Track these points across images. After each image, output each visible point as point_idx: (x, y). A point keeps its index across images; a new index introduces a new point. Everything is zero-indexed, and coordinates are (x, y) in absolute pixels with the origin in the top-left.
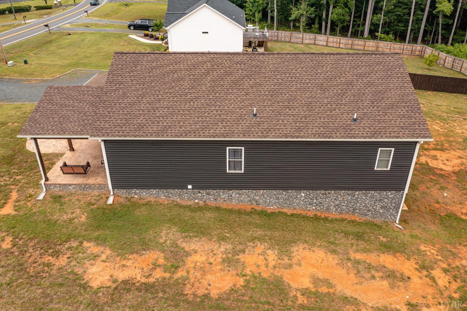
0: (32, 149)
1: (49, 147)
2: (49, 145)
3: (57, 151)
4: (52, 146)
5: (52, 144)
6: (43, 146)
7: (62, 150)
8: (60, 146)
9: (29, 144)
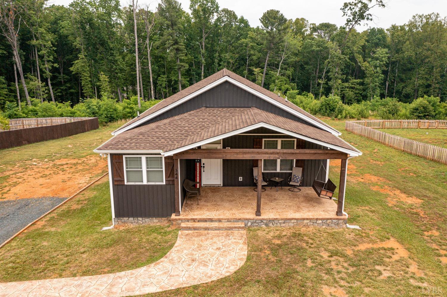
1: (225, 251)
5: (216, 251)
6: (222, 259)
8: (222, 242)
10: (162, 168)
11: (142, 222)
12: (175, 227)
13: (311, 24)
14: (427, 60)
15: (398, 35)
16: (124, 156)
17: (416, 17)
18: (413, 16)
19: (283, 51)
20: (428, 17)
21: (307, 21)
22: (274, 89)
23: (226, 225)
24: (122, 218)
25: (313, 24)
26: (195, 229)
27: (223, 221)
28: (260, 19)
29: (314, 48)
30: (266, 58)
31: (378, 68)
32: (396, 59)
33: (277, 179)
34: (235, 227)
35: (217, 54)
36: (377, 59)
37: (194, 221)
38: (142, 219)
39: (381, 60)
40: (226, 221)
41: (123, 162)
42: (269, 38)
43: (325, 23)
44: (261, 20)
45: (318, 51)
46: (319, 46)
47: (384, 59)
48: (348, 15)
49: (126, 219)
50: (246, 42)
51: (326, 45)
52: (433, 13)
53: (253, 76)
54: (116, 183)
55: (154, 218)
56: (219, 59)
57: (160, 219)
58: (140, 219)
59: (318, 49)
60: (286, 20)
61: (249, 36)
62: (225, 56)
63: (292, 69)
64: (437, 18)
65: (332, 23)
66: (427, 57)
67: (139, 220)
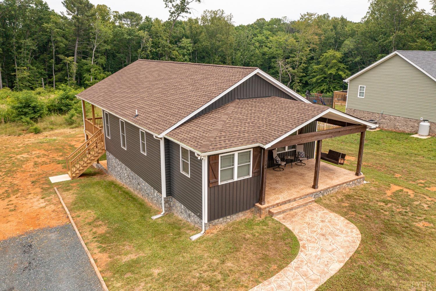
0: (354, 230)
1: (330, 222)
2: (328, 224)
3: (326, 211)
4: (327, 221)
5: (325, 224)
6: (338, 227)
7: (319, 209)
8: (317, 216)
9: (354, 242)
10: (249, 162)
11: (230, 220)
12: (264, 216)
13: (113, 12)
14: (220, 50)
15: (196, 27)
16: (220, 156)
17: (207, 12)
18: (204, 11)
19: (94, 38)
20: (215, 13)
21: (109, 8)
22: (90, 79)
23: (301, 202)
24: (213, 221)
25: (116, 12)
26: (284, 212)
27: (297, 199)
28: (62, 2)
29: (126, 36)
30: (75, 45)
31: (186, 57)
32: (196, 48)
33: (289, 157)
34: (310, 202)
35: (14, 40)
36: (184, 48)
37: (278, 206)
38: (230, 217)
39: (187, 49)
40: (299, 199)
41: (218, 162)
42: (77, 24)
43: (131, 12)
44: (64, 4)
45: (129, 39)
46: (130, 35)
47: (189, 48)
48: (169, 7)
49: (216, 221)
50: (50, 27)
51: (136, 34)
52: (219, 10)
53: (58, 65)
54: (211, 186)
55: (240, 213)
56: (17, 45)
57: (245, 212)
58: (229, 217)
59: (129, 37)
60: (92, 6)
61: (52, 21)
62: (25, 43)
63: (104, 58)
64: (222, 14)
65: (136, 12)
66: (219, 47)
67: (228, 219)
